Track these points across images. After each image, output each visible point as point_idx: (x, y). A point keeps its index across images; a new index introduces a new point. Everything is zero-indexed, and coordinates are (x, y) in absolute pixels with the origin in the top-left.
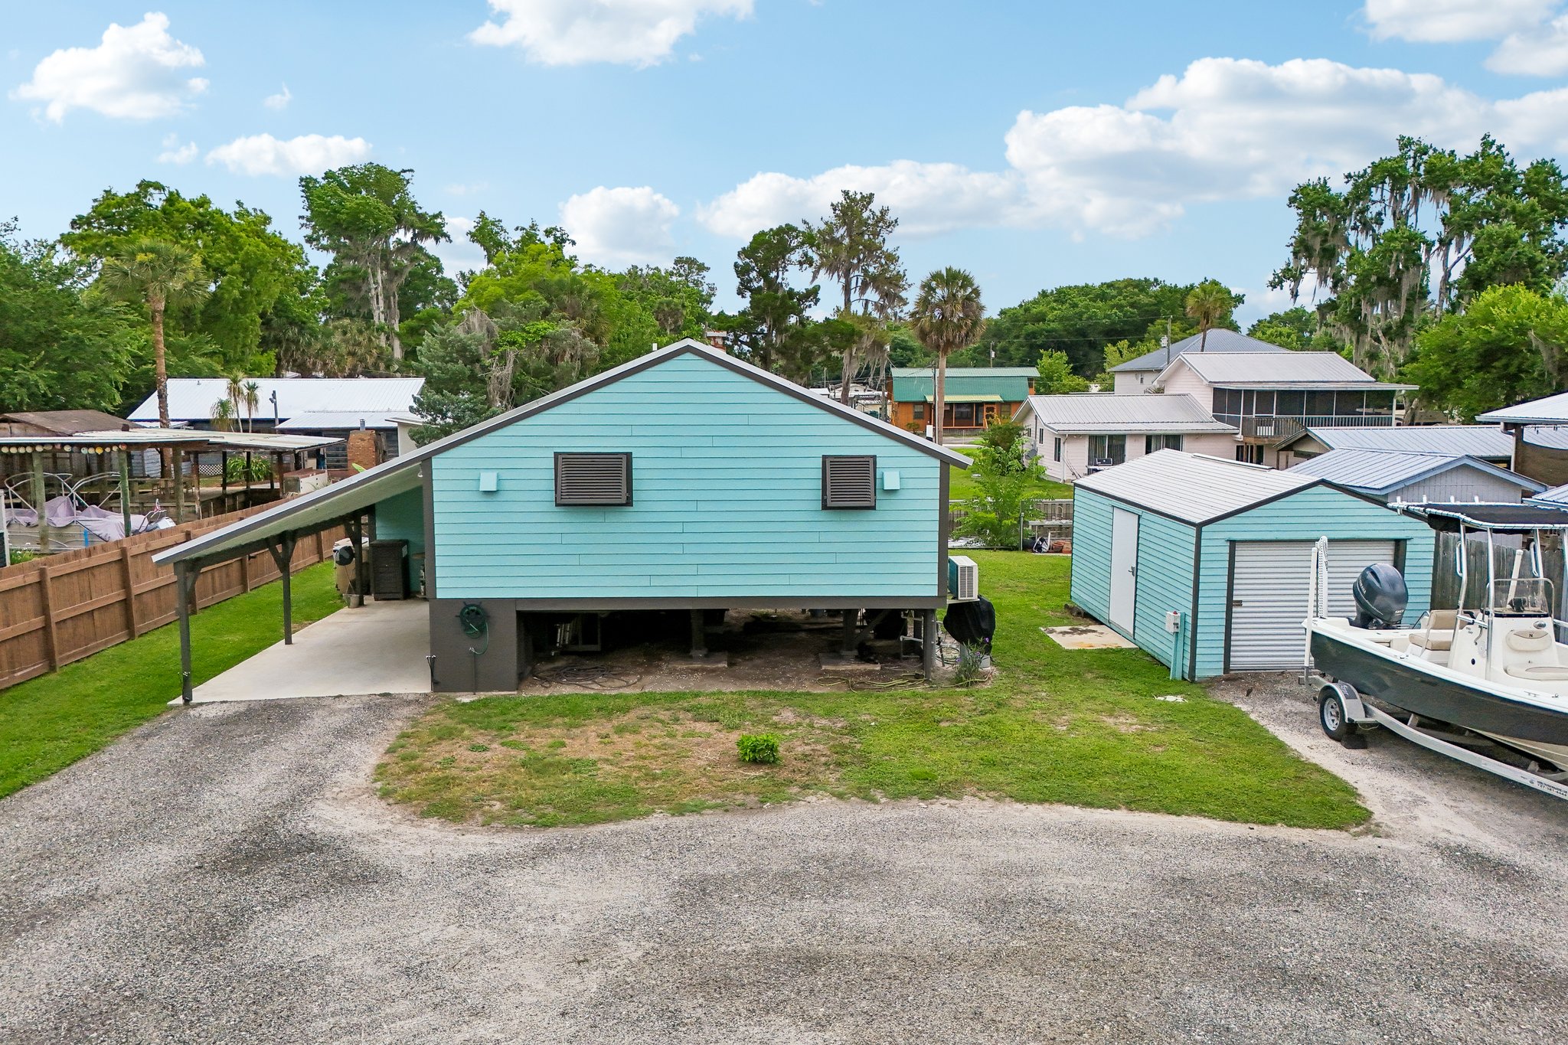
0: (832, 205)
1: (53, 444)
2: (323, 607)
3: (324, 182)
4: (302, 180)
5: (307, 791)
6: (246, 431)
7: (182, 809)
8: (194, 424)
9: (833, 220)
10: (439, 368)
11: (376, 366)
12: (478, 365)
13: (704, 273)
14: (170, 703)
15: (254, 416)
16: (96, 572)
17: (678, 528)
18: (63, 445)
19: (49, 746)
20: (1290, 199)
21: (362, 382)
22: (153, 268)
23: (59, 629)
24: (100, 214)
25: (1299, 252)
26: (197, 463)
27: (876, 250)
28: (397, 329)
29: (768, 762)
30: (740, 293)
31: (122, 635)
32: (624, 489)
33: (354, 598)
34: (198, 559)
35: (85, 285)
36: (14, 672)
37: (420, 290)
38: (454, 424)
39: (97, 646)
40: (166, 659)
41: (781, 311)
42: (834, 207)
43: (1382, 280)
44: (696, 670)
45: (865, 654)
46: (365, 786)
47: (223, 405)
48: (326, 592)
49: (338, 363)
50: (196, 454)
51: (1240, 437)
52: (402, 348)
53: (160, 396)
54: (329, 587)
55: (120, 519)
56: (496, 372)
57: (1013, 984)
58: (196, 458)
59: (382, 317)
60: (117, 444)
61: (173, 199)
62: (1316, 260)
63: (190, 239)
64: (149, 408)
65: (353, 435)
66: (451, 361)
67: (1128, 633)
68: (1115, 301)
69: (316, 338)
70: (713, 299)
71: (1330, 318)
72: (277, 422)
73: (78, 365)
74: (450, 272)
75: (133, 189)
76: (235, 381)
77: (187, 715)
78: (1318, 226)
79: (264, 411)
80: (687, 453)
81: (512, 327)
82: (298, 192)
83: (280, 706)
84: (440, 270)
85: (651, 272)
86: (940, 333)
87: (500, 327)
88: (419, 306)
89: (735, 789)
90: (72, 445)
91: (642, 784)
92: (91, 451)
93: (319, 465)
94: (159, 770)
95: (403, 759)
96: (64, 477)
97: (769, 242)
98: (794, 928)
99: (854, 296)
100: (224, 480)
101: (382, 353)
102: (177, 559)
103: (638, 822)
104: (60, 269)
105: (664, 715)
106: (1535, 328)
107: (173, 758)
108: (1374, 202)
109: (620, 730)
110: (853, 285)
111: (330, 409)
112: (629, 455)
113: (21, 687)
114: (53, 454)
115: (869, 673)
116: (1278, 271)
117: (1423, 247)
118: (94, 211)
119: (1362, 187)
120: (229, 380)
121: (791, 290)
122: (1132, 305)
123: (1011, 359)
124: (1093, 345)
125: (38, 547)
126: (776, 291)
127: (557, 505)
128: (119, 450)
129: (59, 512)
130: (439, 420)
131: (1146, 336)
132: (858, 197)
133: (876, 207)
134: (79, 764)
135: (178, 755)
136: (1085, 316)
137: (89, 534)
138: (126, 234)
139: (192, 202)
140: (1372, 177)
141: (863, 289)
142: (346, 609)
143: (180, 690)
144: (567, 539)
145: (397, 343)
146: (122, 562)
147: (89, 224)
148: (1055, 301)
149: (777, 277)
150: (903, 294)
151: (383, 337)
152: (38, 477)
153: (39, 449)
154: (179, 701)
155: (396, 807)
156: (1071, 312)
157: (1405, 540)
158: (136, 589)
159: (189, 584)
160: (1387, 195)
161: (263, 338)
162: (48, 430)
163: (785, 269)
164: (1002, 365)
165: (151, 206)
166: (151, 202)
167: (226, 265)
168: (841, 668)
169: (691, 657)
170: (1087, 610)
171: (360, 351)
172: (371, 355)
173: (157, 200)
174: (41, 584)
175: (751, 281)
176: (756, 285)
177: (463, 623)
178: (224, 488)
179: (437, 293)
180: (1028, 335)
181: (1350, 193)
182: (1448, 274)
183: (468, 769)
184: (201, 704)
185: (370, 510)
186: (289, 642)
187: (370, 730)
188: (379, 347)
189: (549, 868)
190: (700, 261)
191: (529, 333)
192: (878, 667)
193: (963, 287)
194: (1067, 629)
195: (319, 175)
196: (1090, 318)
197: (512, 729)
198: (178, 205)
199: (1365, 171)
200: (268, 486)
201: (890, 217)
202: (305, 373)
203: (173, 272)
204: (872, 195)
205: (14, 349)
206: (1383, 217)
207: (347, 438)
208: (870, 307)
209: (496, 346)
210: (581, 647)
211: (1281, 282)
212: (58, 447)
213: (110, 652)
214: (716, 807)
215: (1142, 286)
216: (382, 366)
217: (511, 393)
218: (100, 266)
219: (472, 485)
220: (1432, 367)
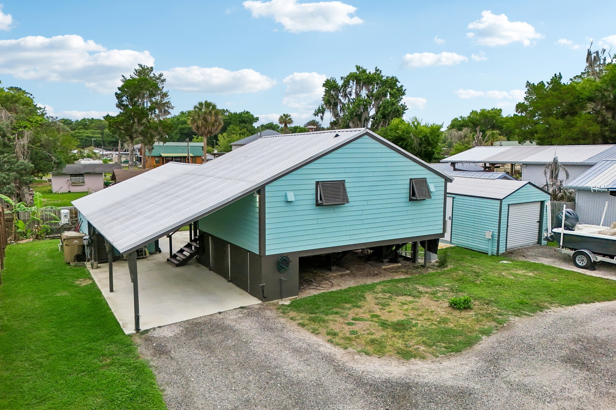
14: (127, 333)
17: (361, 213)
20: (323, 84)
25: (325, 103)
29: (469, 308)
33: (95, 264)
62: (331, 107)
67: (447, 241)
77: (154, 337)
78: (333, 95)
80: (364, 179)
87: (16, 119)
106: (413, 132)
108: (349, 88)
112: (344, 181)
116: (316, 110)
119: (346, 82)
127: (316, 206)
140: (349, 79)
144: (319, 221)
154: (132, 331)
157: (544, 201)
160: (354, 86)
168: (389, 267)
180: (180, 129)
181: (343, 83)
186: (112, 290)
192: (400, 265)
199: (347, 76)
206: (352, 93)
211: (317, 114)
219: (282, 199)
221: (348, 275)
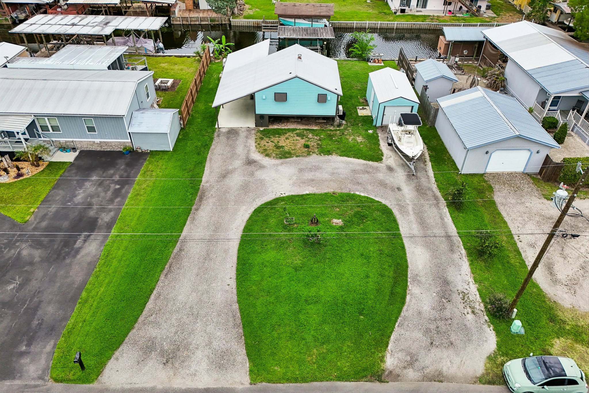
5: (249, 151)
14: (216, 127)
17: (293, 104)
29: (308, 147)
32: (286, 98)
44: (295, 122)
45: (324, 119)
46: (255, 150)
57: (331, 183)
77: (220, 131)
80: (296, 93)
89: (303, 152)
91: (291, 151)
95: (258, 144)
98: (311, 176)
105: (292, 135)
109: (287, 138)
115: (324, 123)
127: (275, 101)
137: (146, 49)
144: (276, 106)
155: (261, 154)
157: (414, 106)
168: (319, 121)
170: (367, 100)
177: (260, 118)
183: (268, 147)
184: (221, 128)
186: (223, 107)
187: (250, 137)
189: (283, 166)
192: (326, 121)
194: (362, 107)
197: (271, 138)
214: (301, 156)
219: (261, 97)
221: (298, 122)
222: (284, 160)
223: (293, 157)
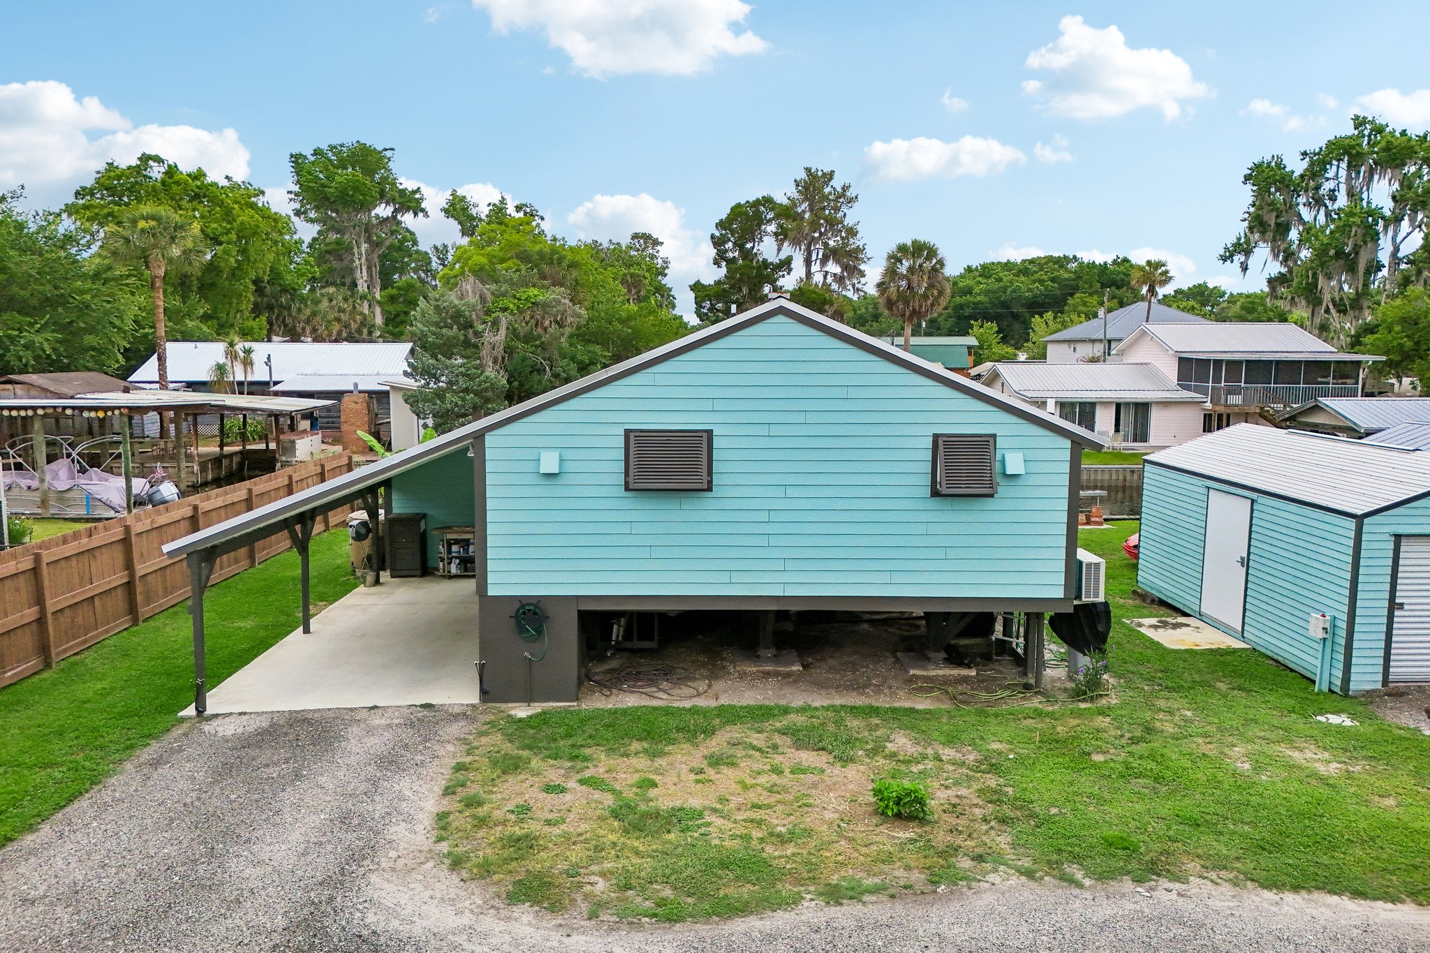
0: (796, 181)
1: (55, 408)
2: (339, 587)
3: (313, 159)
4: (292, 156)
5: (356, 857)
6: (241, 393)
7: (203, 887)
8: (192, 386)
9: (796, 195)
10: (434, 334)
11: (359, 331)
12: (471, 331)
13: (659, 248)
14: (181, 714)
15: (250, 379)
16: (97, 553)
17: (764, 517)
18: (64, 408)
19: (39, 776)
20: (1245, 176)
21: (346, 347)
22: (154, 235)
23: (55, 619)
24: (102, 185)
25: (1254, 227)
26: (195, 425)
27: (837, 224)
28: (378, 296)
29: (916, 818)
30: (716, 263)
31: (125, 621)
32: (705, 473)
33: (370, 577)
34: (214, 547)
35: (89, 254)
36: (5, 672)
37: (396, 262)
38: (448, 388)
39: (97, 636)
40: (173, 652)
41: (757, 280)
42: (797, 184)
43: (1340, 254)
44: (767, 675)
45: (956, 658)
46: (426, 848)
47: (220, 368)
48: (338, 567)
49: (327, 328)
50: (195, 416)
51: (1208, 405)
52: (383, 315)
53: (159, 359)
54: (339, 561)
55: (120, 482)
56: (488, 337)
58: (195, 420)
59: (365, 285)
60: (119, 408)
61: (172, 171)
62: (1270, 235)
63: (187, 210)
64: (148, 371)
65: (346, 398)
66: (446, 326)
67: (1235, 630)
68: (1037, 276)
69: (306, 305)
70: (666, 271)
71: (1282, 290)
72: (272, 384)
73: (83, 329)
74: (424, 246)
75: (134, 162)
76: (232, 345)
77: (201, 731)
78: (1273, 202)
79: (259, 374)
80: (775, 430)
81: (504, 295)
82: (288, 167)
83: (306, 721)
84: (415, 243)
85: (612, 247)
86: (907, 303)
87: (493, 294)
88: (396, 276)
89: (889, 859)
90: (73, 408)
91: (769, 849)
92: (93, 414)
93: (313, 426)
94: (172, 820)
95: (468, 805)
96: (65, 440)
97: (746, 213)
99: (815, 268)
100: (222, 441)
101: (365, 320)
102: (192, 550)
103: (787, 915)
104: (65, 236)
105: (757, 739)
107: (188, 800)
108: (1328, 179)
109: (716, 761)
110: (814, 257)
111: (321, 373)
112: (710, 432)
113: (12, 688)
114: (56, 417)
115: (965, 680)
116: (1229, 245)
117: (1381, 223)
118: (98, 181)
119: (1319, 164)
120: (226, 344)
121: (765, 261)
122: (1053, 280)
123: (939, 329)
124: (1015, 316)
125: (39, 511)
126: (751, 261)
127: (627, 489)
128: (121, 414)
129: (60, 475)
130: (432, 385)
131: (1066, 308)
132: (820, 174)
133: (837, 183)
134: (76, 804)
135: (194, 795)
136: (1010, 289)
137: (91, 500)
138: (127, 205)
139: (189, 175)
140: (1327, 155)
141: (824, 261)
142: (361, 589)
143: (192, 695)
144: (637, 529)
145: (378, 310)
146: (126, 542)
147: (92, 195)
148: (980, 276)
149: (753, 248)
150: (862, 267)
151: (366, 304)
152: (39, 440)
153: (40, 412)
154: (190, 711)
155: (472, 885)
156: (997, 286)
158: (140, 569)
159: (203, 578)
160: (1343, 173)
161: (256, 305)
162: (51, 392)
163: (761, 240)
164: (930, 335)
165: (151, 178)
166: (151, 175)
167: (222, 234)
168: (932, 673)
169: (758, 657)
170: (1163, 597)
171: (344, 317)
172: (355, 321)
173: (156, 172)
174: (35, 571)
175: (726, 251)
176: (730, 255)
177: (519, 624)
178: (222, 449)
179: (413, 265)
180: (956, 307)
181: (1307, 169)
182: (1396, 249)
183: (548, 823)
184: (216, 716)
185: (387, 483)
186: (307, 631)
187: (419, 758)
188: (362, 314)
190: (655, 236)
191: (519, 299)
192: (973, 673)
193: (929, 258)
194: (1154, 621)
195: (308, 152)
196: (1014, 291)
197: (586, 759)
198: (176, 178)
199: (1321, 149)
200: (262, 446)
201: (851, 193)
202: (295, 337)
203: (173, 239)
204: (832, 172)
205: (19, 312)
206: (1336, 193)
207: (340, 401)
208: (829, 279)
209: (488, 312)
210: (637, 644)
211: (1231, 256)
212: (60, 410)
213: (111, 642)
214: (875, 890)
215: (1061, 262)
216: (365, 331)
217: (503, 358)
218: (102, 235)
219: (530, 467)
220: (1395, 339)
221: (788, 675)
222: (703, 929)
223: (796, 900)
